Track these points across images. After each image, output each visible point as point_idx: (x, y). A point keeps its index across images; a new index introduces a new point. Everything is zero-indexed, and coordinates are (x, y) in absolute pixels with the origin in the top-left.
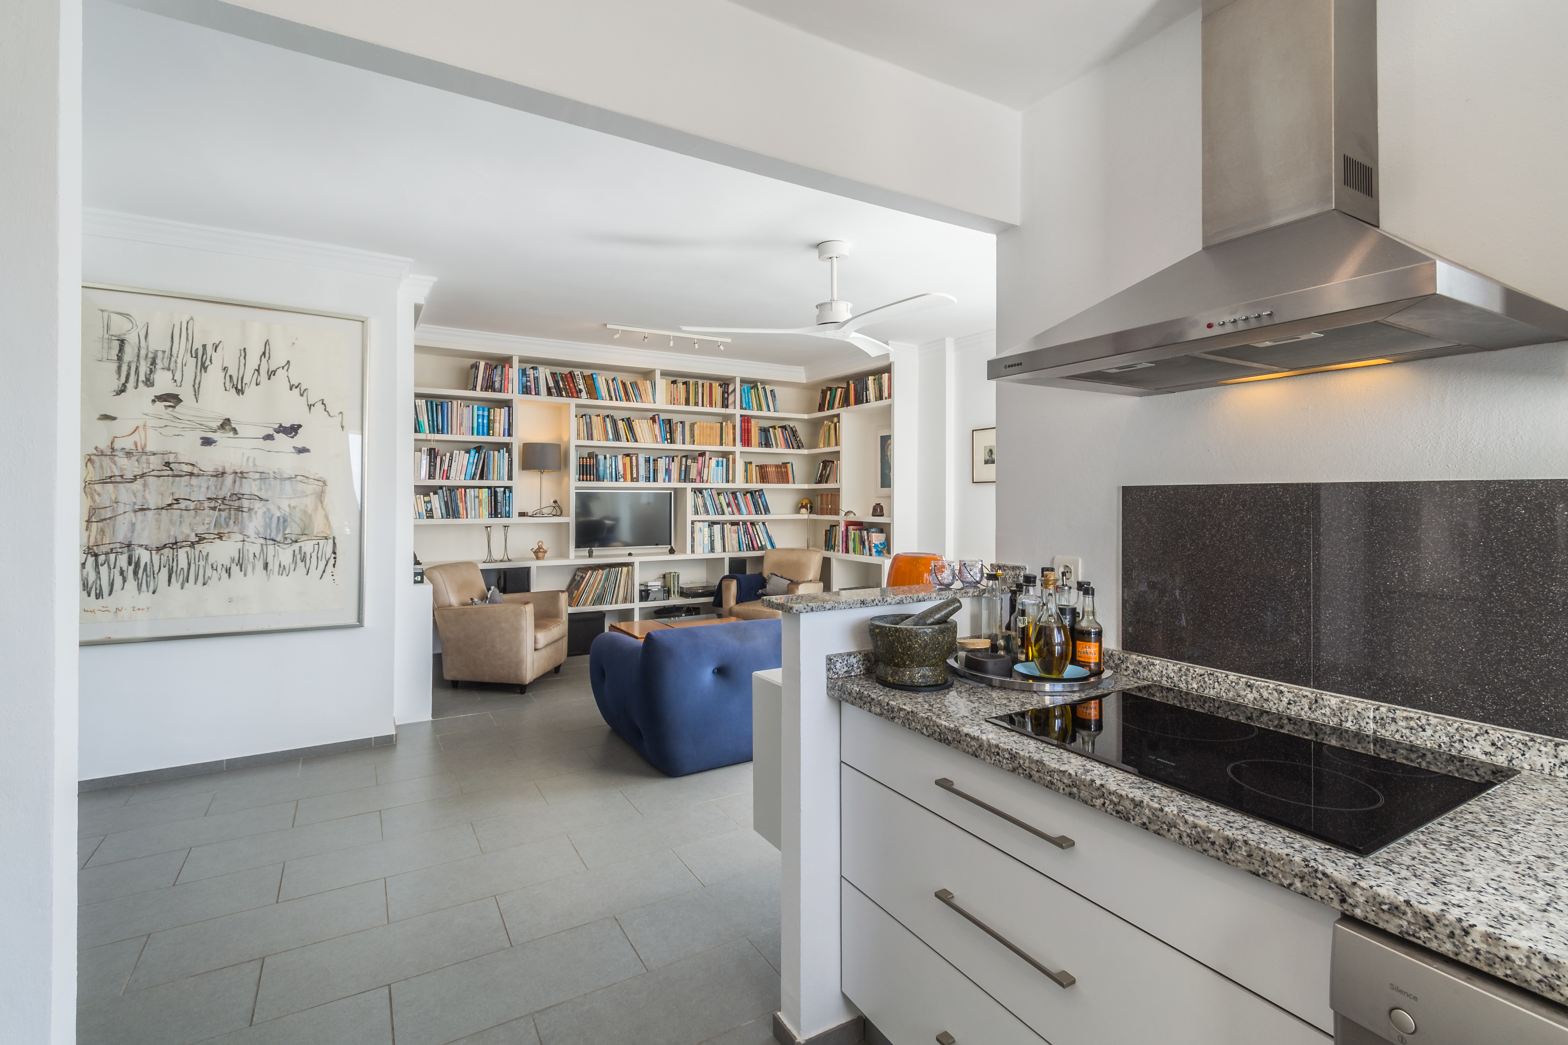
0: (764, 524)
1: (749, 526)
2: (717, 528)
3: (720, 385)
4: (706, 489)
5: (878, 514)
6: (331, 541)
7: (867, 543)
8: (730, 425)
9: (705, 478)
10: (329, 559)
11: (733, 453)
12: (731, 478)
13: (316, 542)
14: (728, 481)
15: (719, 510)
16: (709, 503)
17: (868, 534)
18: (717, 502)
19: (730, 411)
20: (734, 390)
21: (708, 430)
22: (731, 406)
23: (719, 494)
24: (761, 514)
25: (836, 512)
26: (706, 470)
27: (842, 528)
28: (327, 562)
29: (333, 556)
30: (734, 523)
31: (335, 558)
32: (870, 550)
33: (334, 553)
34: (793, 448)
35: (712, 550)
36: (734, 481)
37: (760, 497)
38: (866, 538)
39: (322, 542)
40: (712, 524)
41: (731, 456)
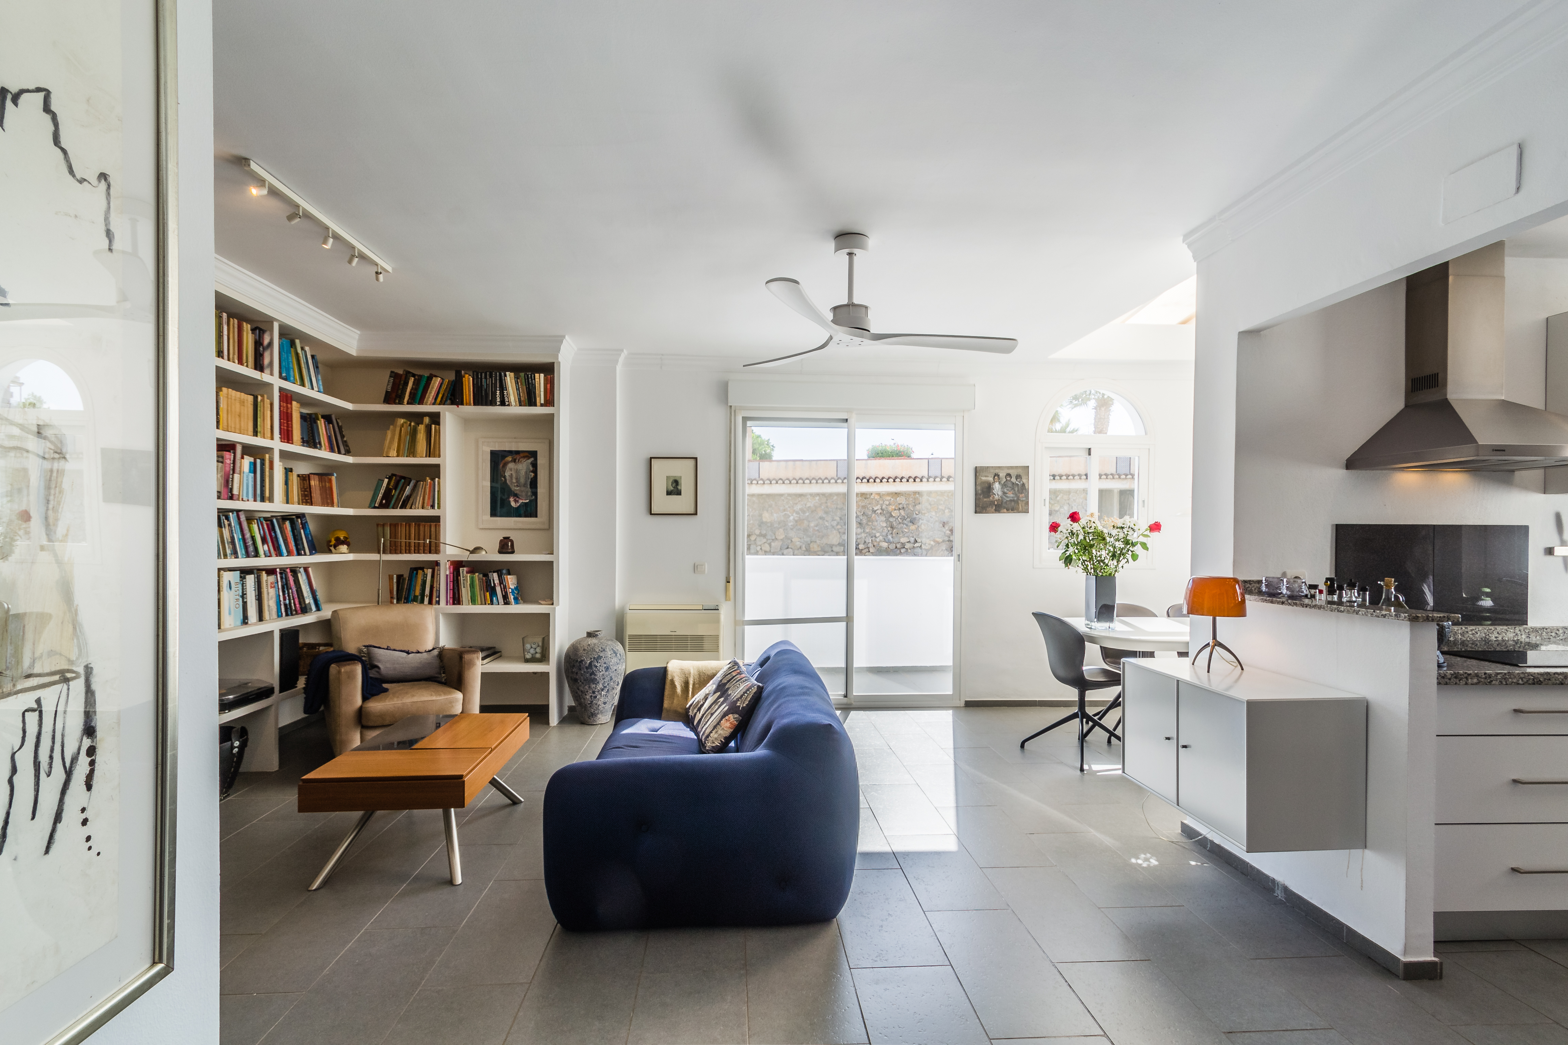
0: (306, 570)
1: (290, 574)
2: (250, 579)
3: (253, 330)
4: (232, 511)
5: (510, 551)
6: (78, 686)
7: (498, 589)
8: (267, 402)
9: (235, 492)
10: (74, 760)
11: (270, 450)
12: (267, 494)
13: (28, 700)
14: (263, 500)
15: (251, 549)
16: (237, 536)
17: (500, 577)
18: (248, 536)
19: (265, 377)
20: (270, 344)
21: (238, 405)
22: (267, 371)
23: (249, 520)
24: (305, 554)
25: (434, 548)
26: (236, 476)
27: (445, 571)
28: (69, 773)
29: (87, 743)
30: (271, 571)
31: (91, 751)
32: (505, 597)
33: (89, 731)
34: (339, 452)
35: (245, 621)
36: (271, 500)
37: (303, 528)
38: (497, 582)
39: (49, 697)
40: (245, 572)
41: (267, 456)
